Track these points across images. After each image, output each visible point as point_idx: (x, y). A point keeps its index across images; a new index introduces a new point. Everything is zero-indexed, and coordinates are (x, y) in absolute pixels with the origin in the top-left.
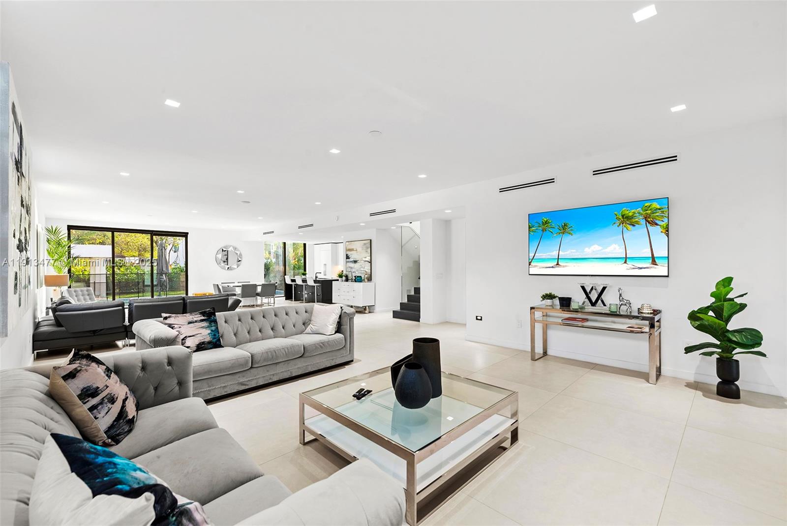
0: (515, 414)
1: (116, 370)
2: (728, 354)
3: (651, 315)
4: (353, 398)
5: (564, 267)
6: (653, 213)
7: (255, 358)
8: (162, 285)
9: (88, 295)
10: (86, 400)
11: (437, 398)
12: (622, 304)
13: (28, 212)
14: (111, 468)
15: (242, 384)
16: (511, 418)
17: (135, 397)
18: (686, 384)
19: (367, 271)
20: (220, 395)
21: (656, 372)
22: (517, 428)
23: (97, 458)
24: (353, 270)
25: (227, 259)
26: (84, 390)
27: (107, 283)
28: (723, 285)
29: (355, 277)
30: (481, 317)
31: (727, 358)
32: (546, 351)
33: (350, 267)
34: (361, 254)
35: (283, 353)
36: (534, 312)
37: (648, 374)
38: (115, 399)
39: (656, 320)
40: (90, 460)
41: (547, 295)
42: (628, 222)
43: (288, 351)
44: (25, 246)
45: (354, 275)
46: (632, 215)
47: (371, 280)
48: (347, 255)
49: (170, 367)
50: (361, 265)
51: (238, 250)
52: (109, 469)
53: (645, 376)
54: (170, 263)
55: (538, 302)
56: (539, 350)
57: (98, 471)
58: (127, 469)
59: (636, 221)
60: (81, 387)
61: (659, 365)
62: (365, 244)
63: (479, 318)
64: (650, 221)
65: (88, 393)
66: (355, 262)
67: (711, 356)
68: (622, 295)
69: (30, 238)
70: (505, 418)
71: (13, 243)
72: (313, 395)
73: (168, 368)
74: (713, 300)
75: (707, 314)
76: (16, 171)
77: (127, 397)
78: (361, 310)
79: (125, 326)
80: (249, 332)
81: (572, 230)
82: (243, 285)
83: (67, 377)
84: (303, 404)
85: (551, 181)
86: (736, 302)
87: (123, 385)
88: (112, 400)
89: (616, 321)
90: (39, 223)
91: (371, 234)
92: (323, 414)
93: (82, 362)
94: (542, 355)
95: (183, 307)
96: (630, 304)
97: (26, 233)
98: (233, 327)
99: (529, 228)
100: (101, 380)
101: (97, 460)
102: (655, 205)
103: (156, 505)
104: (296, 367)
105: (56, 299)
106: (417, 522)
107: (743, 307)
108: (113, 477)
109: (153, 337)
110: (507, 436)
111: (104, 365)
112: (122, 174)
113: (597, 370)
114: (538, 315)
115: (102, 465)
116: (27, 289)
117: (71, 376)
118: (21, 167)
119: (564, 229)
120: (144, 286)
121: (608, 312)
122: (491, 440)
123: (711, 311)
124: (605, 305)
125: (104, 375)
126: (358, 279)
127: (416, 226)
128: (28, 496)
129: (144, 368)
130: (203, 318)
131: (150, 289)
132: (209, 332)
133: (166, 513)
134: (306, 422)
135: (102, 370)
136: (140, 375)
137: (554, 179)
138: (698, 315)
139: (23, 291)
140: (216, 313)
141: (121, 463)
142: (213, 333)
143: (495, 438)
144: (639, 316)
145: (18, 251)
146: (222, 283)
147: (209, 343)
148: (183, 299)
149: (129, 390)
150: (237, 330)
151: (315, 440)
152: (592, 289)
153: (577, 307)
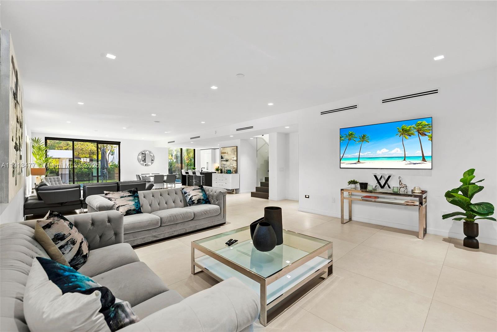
0: (330, 257)
1: (76, 225)
2: (471, 219)
3: (421, 194)
4: (226, 244)
5: (363, 163)
6: (423, 128)
7: (163, 220)
8: (103, 176)
9: (58, 181)
10: (57, 242)
11: (280, 245)
12: (401, 187)
13: (21, 126)
14: (74, 278)
15: (155, 237)
16: (328, 259)
17: (88, 242)
18: (443, 239)
19: (234, 166)
20: (141, 243)
21: (424, 231)
22: (332, 265)
23: (65, 272)
24: (226, 166)
25: (145, 159)
26: (56, 236)
27: (69, 174)
28: (468, 174)
29: (227, 170)
30: (309, 196)
31: (471, 222)
32: (351, 218)
33: (223, 164)
34: (231, 156)
35: (181, 217)
36: (343, 192)
37: (418, 233)
38: (75, 242)
39: (423, 197)
40: (60, 273)
41: (351, 181)
42: (406, 134)
43: (184, 216)
44: (19, 148)
45: (226, 169)
46: (409, 129)
47: (237, 172)
48: (221, 156)
49: (109, 223)
50: (231, 163)
51: (152, 153)
52: (72, 279)
53: (416, 234)
54: (109, 162)
55: (346, 186)
56: (346, 217)
57: (66, 279)
58: (83, 280)
59: (412, 133)
60: (54, 233)
61: (425, 227)
62: (233, 149)
63: (307, 196)
64: (421, 133)
65: (58, 238)
66: (227, 161)
67: (460, 220)
68: (401, 181)
69: (22, 143)
70: (324, 259)
71: (12, 145)
72: (200, 243)
73: (108, 224)
74: (462, 184)
75: (457, 193)
76: (14, 100)
77: (83, 242)
78: (231, 192)
79: (81, 200)
80: (159, 204)
81: (368, 139)
82: (155, 175)
83: (45, 227)
84: (194, 248)
85: (355, 107)
86: (477, 185)
87: (80, 234)
88: (73, 243)
89: (397, 198)
90: (27, 135)
91: (237, 142)
92: (207, 255)
93: (54, 219)
94: (348, 221)
95: (118, 188)
96: (407, 187)
97: (19, 140)
98: (149, 200)
99: (340, 138)
100: (66, 230)
101: (65, 274)
102: (424, 122)
103: (102, 299)
104: (189, 226)
105: (38, 183)
106: (267, 323)
107: (481, 188)
108: (75, 284)
109: (98, 205)
110: (325, 270)
111: (68, 221)
112: (79, 103)
113: (385, 230)
114: (346, 194)
115: (68, 276)
116: (20, 175)
117: (48, 226)
118: (17, 97)
119: (363, 139)
120: (93, 176)
121: (392, 192)
122: (314, 273)
123: (460, 191)
124: (390, 188)
125: (68, 227)
126: (229, 172)
127: (266, 137)
128: (22, 296)
129: (93, 224)
130: (130, 194)
131: (96, 178)
132: (134, 203)
133: (108, 305)
134: (195, 260)
135: (67, 224)
136: (91, 228)
137: (356, 106)
138: (452, 194)
139: (18, 176)
140: (138, 192)
141: (80, 276)
142: (136, 204)
143: (317, 272)
144: (413, 195)
145: (15, 150)
146: (142, 174)
147: (134, 210)
148: (117, 183)
149: (84, 237)
150: (151, 203)
151: (202, 272)
152: (382, 177)
153: (372, 189)
